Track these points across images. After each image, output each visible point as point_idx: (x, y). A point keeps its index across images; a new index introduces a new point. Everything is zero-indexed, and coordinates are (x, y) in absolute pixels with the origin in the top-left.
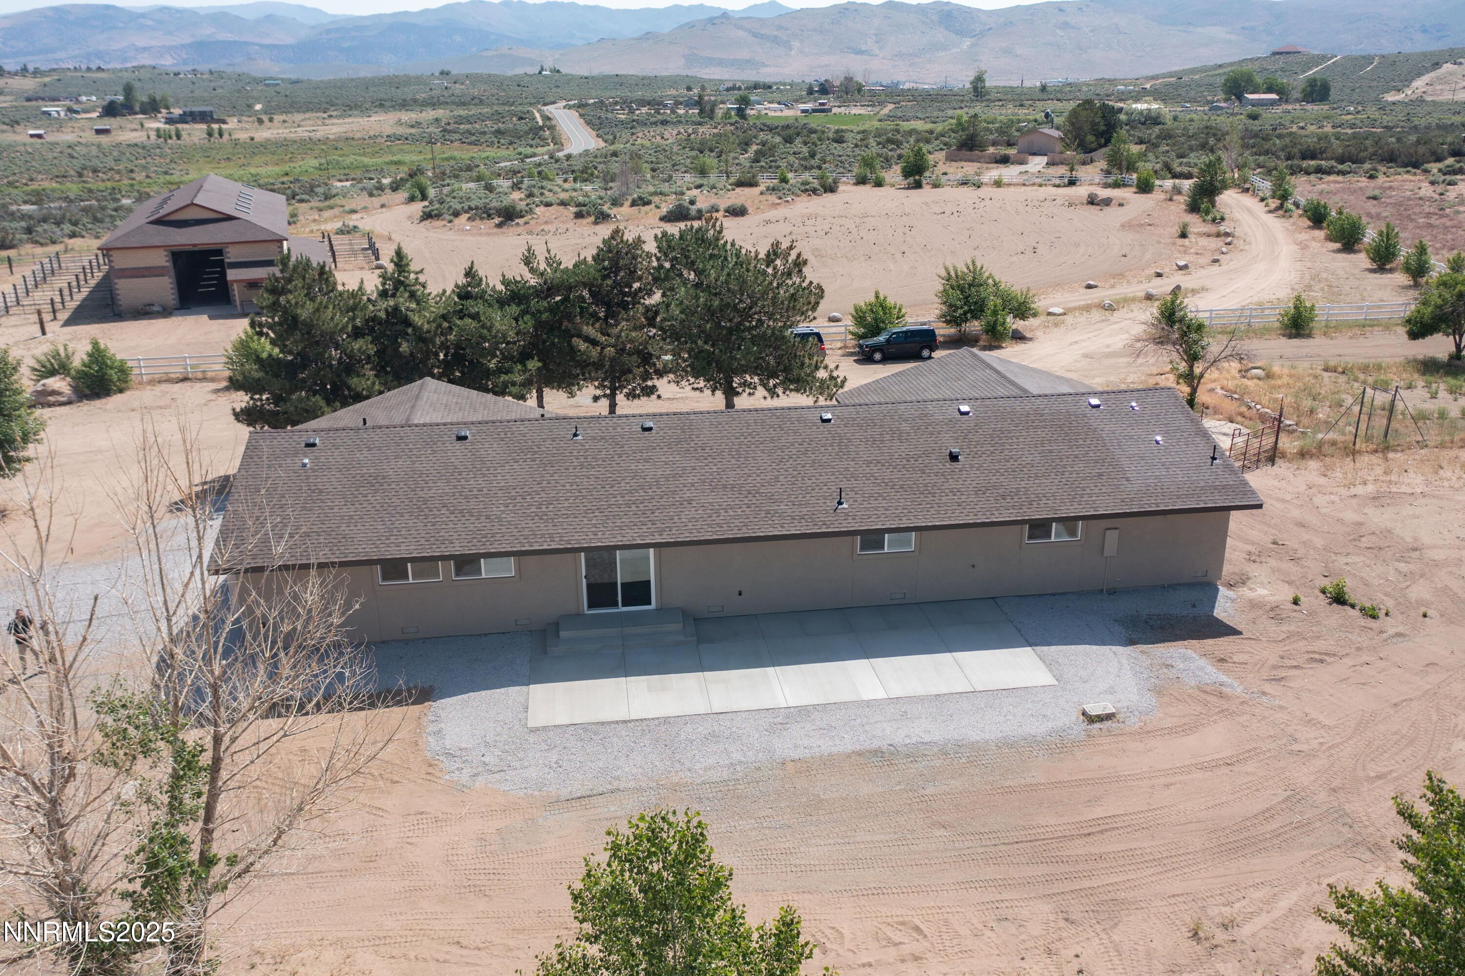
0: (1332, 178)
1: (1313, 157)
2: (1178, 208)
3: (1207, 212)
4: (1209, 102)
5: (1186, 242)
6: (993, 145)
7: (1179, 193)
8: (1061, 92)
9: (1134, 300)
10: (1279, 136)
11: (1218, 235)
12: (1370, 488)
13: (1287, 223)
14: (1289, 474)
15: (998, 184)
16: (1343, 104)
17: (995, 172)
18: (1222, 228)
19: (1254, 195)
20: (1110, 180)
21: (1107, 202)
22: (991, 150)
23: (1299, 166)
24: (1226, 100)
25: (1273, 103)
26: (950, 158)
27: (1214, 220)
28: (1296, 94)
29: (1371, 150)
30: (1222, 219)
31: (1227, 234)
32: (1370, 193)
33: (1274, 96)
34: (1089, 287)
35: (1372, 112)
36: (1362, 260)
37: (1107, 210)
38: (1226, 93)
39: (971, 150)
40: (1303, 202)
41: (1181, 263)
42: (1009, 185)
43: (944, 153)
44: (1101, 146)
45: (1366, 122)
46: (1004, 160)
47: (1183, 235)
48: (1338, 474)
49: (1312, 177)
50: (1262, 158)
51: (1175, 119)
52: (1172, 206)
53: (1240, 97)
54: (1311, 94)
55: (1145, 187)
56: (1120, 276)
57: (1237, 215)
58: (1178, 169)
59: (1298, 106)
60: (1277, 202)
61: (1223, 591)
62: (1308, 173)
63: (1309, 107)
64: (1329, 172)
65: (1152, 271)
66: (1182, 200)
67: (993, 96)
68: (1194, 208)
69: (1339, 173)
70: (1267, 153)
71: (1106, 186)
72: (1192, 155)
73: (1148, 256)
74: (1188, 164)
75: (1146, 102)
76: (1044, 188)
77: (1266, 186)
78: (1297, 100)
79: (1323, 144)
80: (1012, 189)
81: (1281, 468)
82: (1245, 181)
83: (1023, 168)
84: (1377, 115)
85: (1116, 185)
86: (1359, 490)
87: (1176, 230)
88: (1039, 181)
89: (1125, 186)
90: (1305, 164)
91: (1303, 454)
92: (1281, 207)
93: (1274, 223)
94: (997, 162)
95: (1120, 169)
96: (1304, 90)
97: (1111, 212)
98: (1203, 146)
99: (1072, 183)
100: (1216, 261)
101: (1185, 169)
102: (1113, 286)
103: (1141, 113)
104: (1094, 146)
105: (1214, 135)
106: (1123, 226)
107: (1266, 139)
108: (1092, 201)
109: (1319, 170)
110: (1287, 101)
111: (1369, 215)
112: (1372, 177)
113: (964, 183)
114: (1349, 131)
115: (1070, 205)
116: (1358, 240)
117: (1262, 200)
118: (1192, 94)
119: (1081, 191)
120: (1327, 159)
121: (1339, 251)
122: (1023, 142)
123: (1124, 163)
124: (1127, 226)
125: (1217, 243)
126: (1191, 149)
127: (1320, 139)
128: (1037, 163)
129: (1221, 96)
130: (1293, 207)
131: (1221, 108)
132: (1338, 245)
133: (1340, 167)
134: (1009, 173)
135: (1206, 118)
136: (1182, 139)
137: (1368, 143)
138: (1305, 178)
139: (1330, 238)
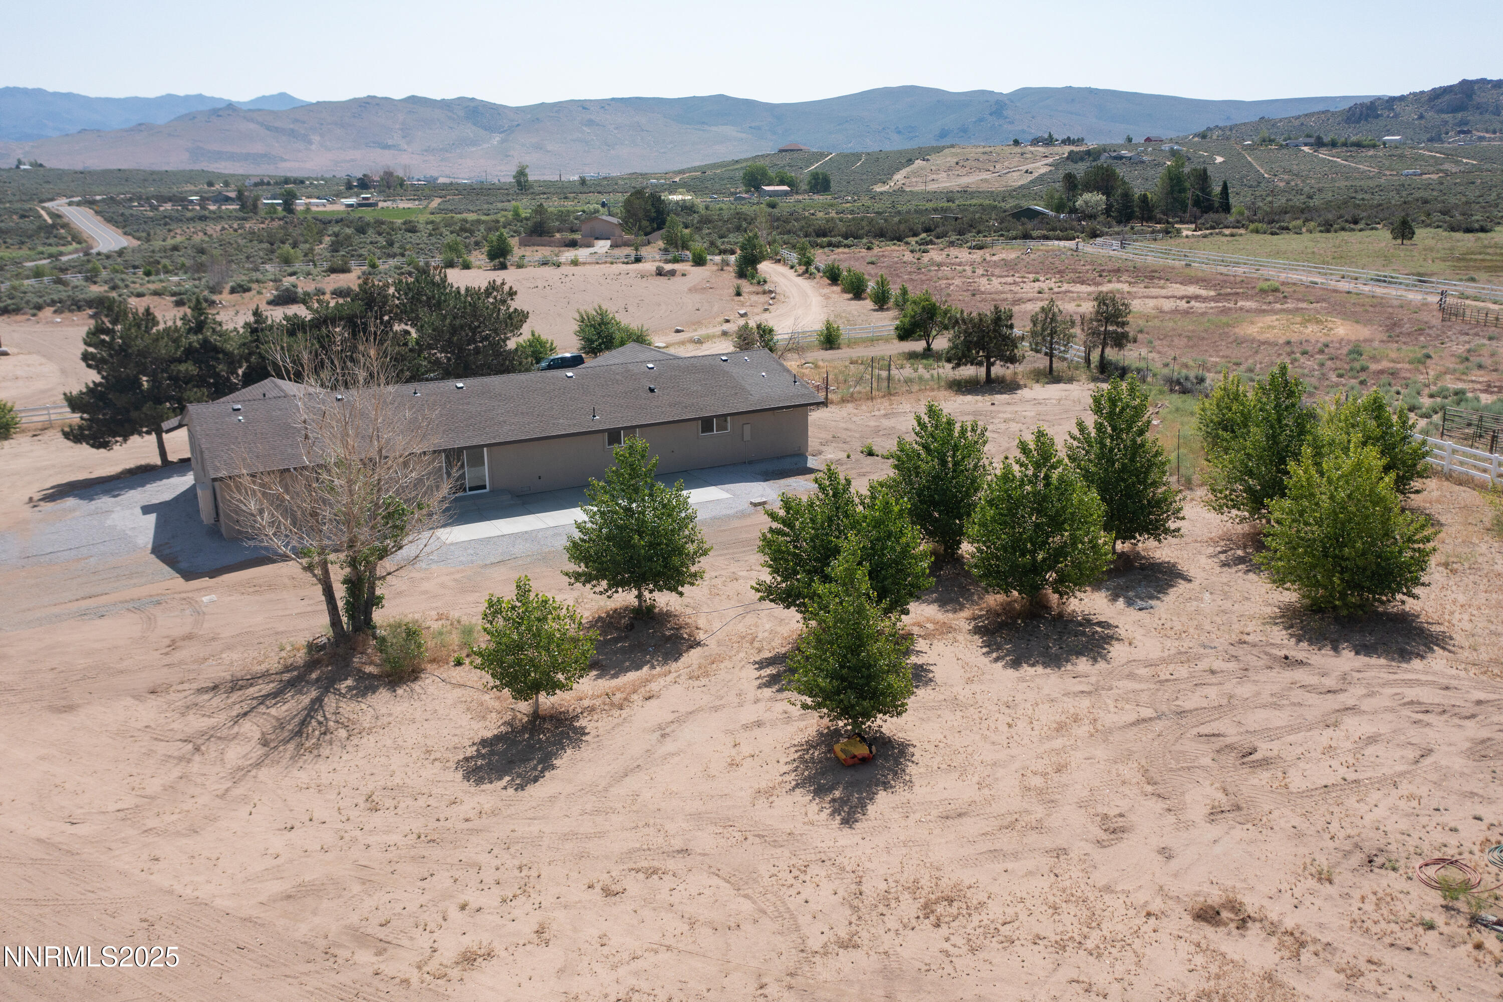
0: (841, 250)
1: (825, 236)
2: (729, 277)
3: (753, 277)
4: (732, 194)
5: (741, 298)
6: (558, 232)
7: (728, 265)
8: (599, 185)
9: (714, 336)
10: (797, 220)
11: (764, 293)
12: (882, 412)
13: (813, 283)
14: (837, 410)
15: (575, 263)
16: (843, 194)
17: (569, 254)
18: (766, 287)
19: (785, 264)
20: (669, 257)
21: (672, 273)
22: (558, 235)
23: (815, 242)
24: (747, 192)
25: (786, 194)
26: (523, 244)
27: (759, 283)
28: (804, 187)
29: (866, 228)
30: (765, 282)
31: (771, 292)
32: (869, 259)
33: (785, 188)
34: (678, 331)
35: (866, 201)
36: (868, 304)
37: (674, 279)
38: (746, 185)
39: (540, 235)
40: (822, 266)
41: (742, 312)
42: (584, 264)
43: (517, 238)
44: (654, 230)
45: (862, 209)
46: (573, 244)
47: (738, 294)
48: (864, 407)
49: (826, 250)
50: (786, 237)
51: (707, 208)
52: (725, 275)
53: (758, 188)
54: (816, 185)
55: (699, 261)
56: (698, 323)
57: (775, 278)
58: (722, 247)
59: (806, 197)
60: (804, 268)
61: (809, 457)
62: (822, 247)
63: (816, 197)
64: (838, 245)
65: (721, 319)
66: (731, 270)
67: (537, 189)
68: (741, 275)
69: (846, 246)
70: (789, 232)
71: (667, 261)
72: (731, 235)
73: (716, 308)
74: (729, 243)
75: (681, 194)
76: (615, 266)
77: (794, 257)
78: (805, 192)
79: (830, 225)
80: (588, 267)
81: (832, 409)
82: (777, 254)
83: (591, 250)
84: (869, 203)
85: (676, 260)
86: (877, 413)
87: (732, 291)
88: (609, 260)
89: (682, 261)
90: (819, 240)
91: (844, 401)
92: (806, 271)
93: (804, 283)
94: (566, 246)
95: (676, 247)
96: (810, 183)
97: (677, 280)
98: (738, 229)
99: (638, 260)
100: (766, 310)
101: (728, 247)
102: (695, 330)
103: (677, 202)
104: (649, 229)
105: (745, 220)
106: (690, 290)
107: (787, 221)
108: (660, 273)
109: (830, 244)
110: (797, 193)
111: (869, 274)
112: (869, 248)
113: (545, 264)
114: (850, 217)
115: (642, 277)
116: (864, 291)
117: (792, 267)
118: (717, 186)
119: (649, 266)
120: (835, 236)
121: (851, 299)
122: (586, 228)
123: (679, 242)
124: (693, 290)
125: (765, 298)
126: (729, 230)
127: (828, 221)
128: (602, 246)
129: (742, 188)
130: (814, 271)
131: (744, 198)
132: (851, 296)
133: (846, 242)
134: (582, 253)
135: (733, 207)
136: (720, 223)
137: (864, 223)
138: (821, 251)
139: (845, 291)
